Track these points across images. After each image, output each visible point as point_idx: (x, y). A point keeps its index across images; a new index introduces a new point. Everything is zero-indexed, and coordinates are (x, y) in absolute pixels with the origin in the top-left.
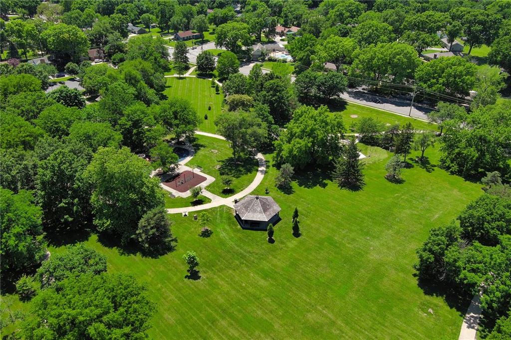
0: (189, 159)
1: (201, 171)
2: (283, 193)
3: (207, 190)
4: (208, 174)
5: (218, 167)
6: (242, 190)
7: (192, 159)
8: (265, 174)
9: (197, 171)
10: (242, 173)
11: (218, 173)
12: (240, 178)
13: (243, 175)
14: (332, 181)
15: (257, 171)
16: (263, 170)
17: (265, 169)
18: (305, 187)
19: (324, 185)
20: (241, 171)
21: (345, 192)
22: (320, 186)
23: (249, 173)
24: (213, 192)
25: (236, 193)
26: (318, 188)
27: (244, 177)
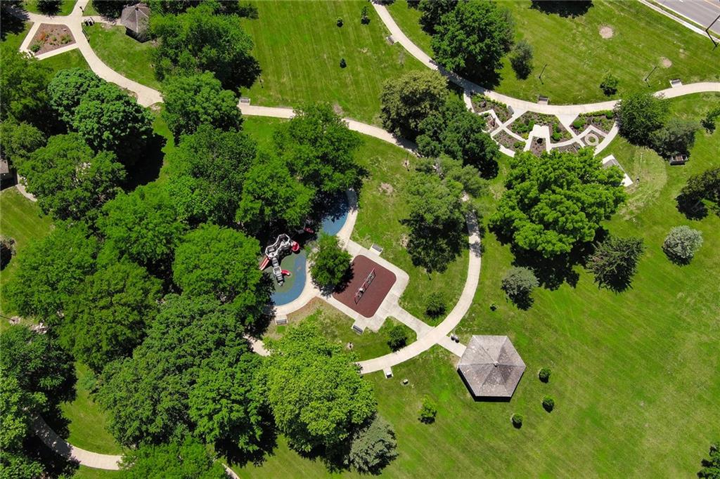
0: (352, 217)
1: (381, 255)
2: (516, 305)
3: (403, 308)
4: (395, 261)
5: (405, 240)
6: (455, 304)
7: (359, 219)
8: (481, 256)
9: (374, 254)
10: (446, 254)
11: (409, 257)
12: (447, 271)
13: (448, 261)
14: (585, 268)
15: (468, 246)
16: (476, 243)
17: (478, 240)
18: (546, 288)
19: (574, 280)
20: (443, 250)
21: (606, 294)
22: (568, 281)
23: (456, 255)
24: (414, 312)
25: (449, 313)
26: (565, 287)
27: (452, 267)
